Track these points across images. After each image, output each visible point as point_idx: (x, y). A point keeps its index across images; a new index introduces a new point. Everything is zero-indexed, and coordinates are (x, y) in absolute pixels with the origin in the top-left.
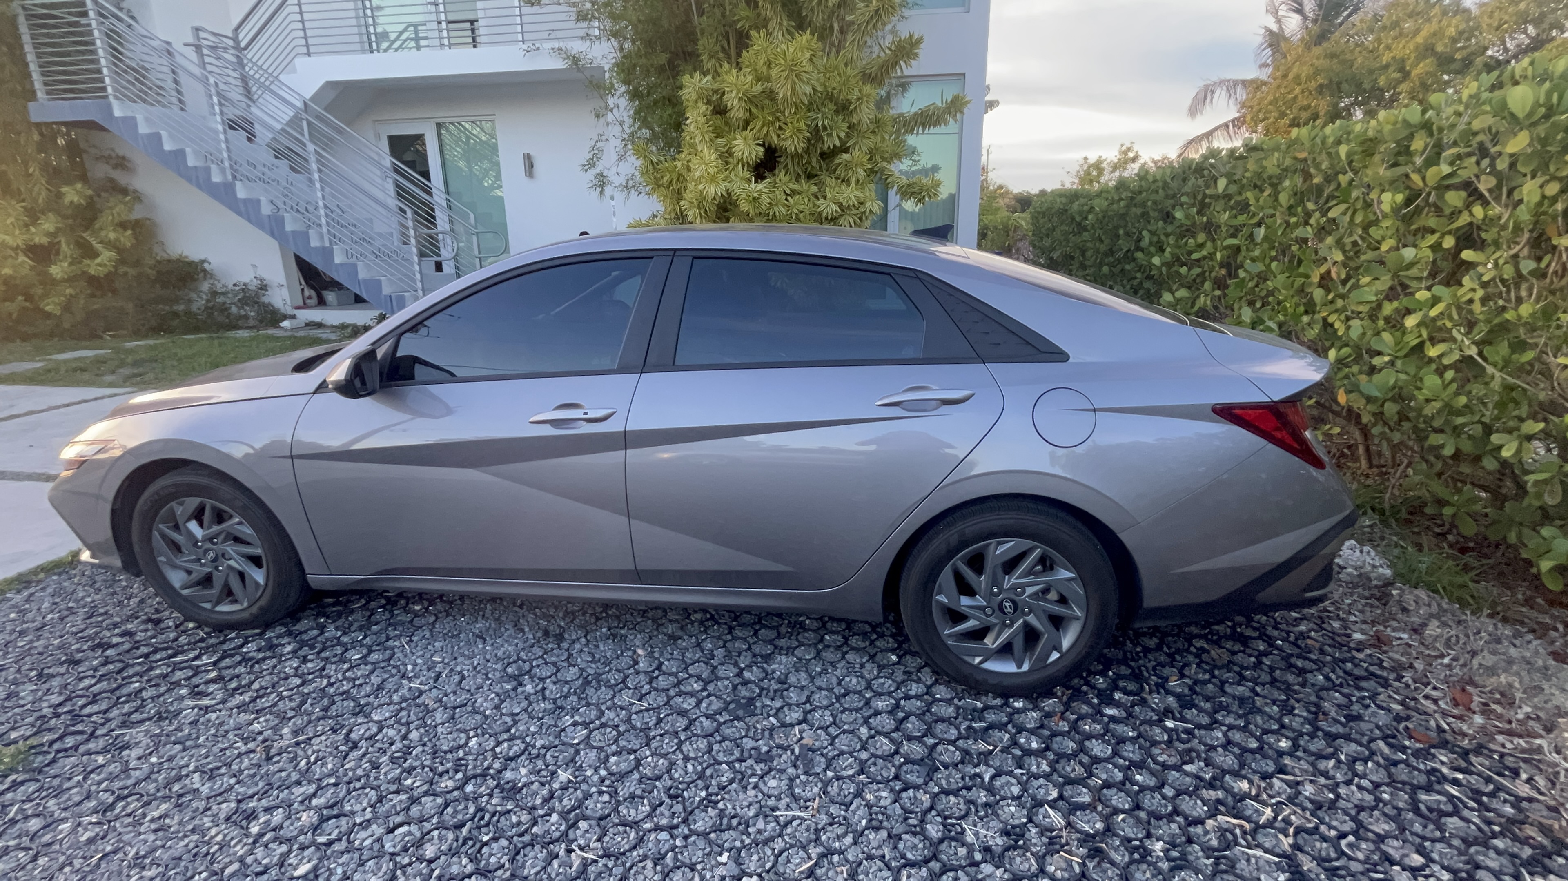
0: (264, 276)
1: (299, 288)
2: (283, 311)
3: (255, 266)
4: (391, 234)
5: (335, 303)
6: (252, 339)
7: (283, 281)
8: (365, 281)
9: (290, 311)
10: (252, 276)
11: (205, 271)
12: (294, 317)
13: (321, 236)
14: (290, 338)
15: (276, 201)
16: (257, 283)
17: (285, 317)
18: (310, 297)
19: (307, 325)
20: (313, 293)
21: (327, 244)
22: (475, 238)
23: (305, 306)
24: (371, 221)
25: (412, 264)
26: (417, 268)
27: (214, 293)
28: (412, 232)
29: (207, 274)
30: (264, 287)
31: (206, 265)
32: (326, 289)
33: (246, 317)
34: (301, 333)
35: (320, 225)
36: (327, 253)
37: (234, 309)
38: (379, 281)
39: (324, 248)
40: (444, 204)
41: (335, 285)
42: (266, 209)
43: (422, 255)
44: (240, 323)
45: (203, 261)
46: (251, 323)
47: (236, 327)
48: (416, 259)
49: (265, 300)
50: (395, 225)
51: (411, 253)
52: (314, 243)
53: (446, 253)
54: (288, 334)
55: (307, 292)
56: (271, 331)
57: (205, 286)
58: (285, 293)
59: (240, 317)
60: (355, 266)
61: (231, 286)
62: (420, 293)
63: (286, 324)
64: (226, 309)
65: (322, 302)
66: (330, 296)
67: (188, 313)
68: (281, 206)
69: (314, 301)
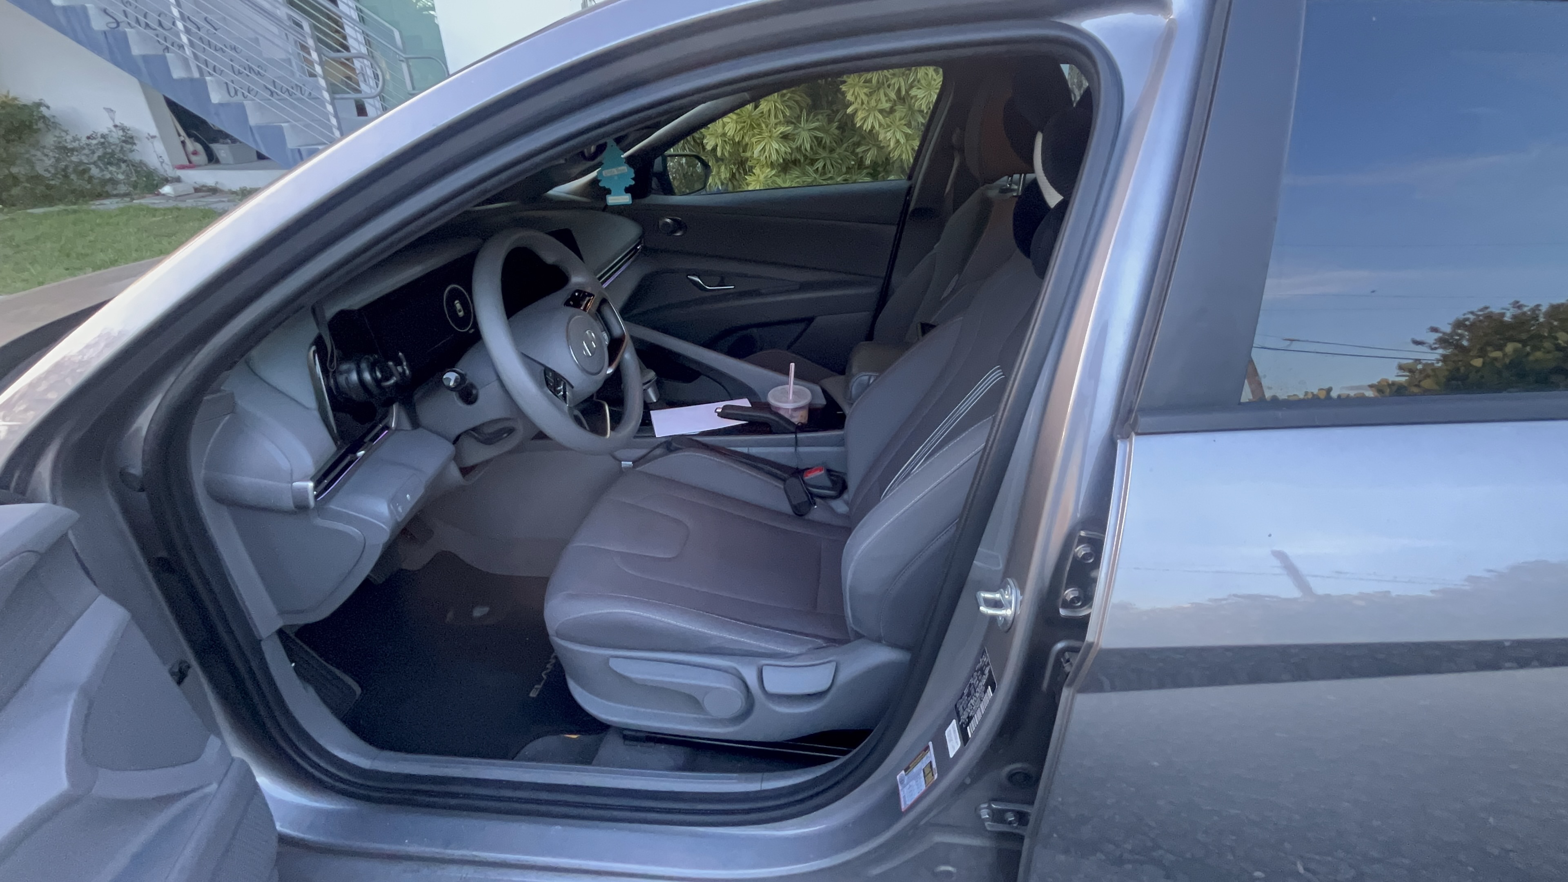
0: (127, 124)
1: (177, 142)
2: (161, 171)
3: (110, 111)
4: (289, 61)
5: (231, 160)
6: (122, 211)
7: (154, 131)
8: (260, 128)
9: (171, 173)
10: (110, 125)
11: (43, 118)
12: (178, 180)
13: (185, 61)
14: (171, 210)
15: (110, 10)
16: (116, 136)
17: (166, 181)
18: (195, 153)
19: (197, 190)
20: (199, 147)
21: (196, 75)
22: (404, 66)
23: (191, 165)
24: (256, 41)
25: (322, 103)
26: (330, 108)
27: (64, 150)
28: (314, 56)
29: (50, 124)
30: (129, 139)
31: (43, 109)
32: (215, 141)
33: (113, 181)
34: (190, 203)
35: (181, 47)
36: (199, 87)
37: (95, 171)
38: (281, 129)
39: (192, 80)
40: (354, 15)
41: (221, 136)
42: (99, 23)
43: (333, 90)
44: (109, 188)
45: (39, 105)
46: (123, 189)
47: (100, 196)
48: (326, 95)
49: (136, 157)
50: (291, 48)
51: (318, 88)
52: (177, 73)
53: (367, 88)
54: (171, 204)
55: (191, 145)
56: (149, 201)
57: (49, 140)
58: (159, 147)
59: (104, 182)
60: (241, 108)
61: (84, 141)
62: (337, 133)
63: (167, 189)
64: (85, 171)
65: (212, 159)
66: (221, 150)
67: (36, 178)
68: (121, 17)
69: (202, 157)
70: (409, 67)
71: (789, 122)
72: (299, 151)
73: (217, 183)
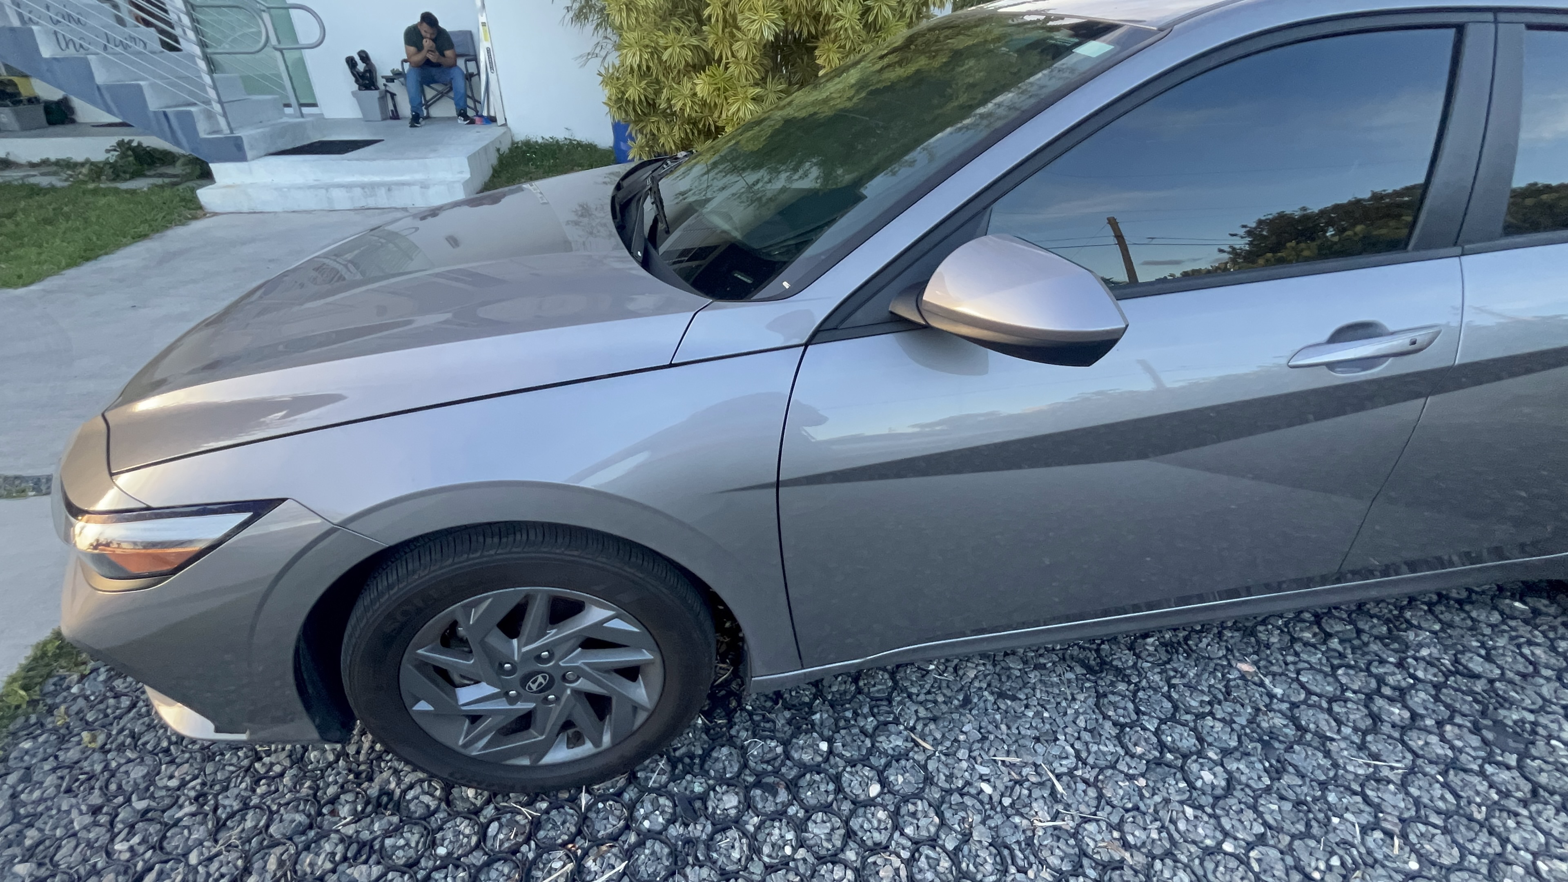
21: (16, 23)
70: (271, 16)
71: (756, 84)
72: (165, 114)
73: (8, 154)
